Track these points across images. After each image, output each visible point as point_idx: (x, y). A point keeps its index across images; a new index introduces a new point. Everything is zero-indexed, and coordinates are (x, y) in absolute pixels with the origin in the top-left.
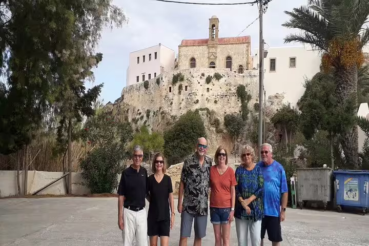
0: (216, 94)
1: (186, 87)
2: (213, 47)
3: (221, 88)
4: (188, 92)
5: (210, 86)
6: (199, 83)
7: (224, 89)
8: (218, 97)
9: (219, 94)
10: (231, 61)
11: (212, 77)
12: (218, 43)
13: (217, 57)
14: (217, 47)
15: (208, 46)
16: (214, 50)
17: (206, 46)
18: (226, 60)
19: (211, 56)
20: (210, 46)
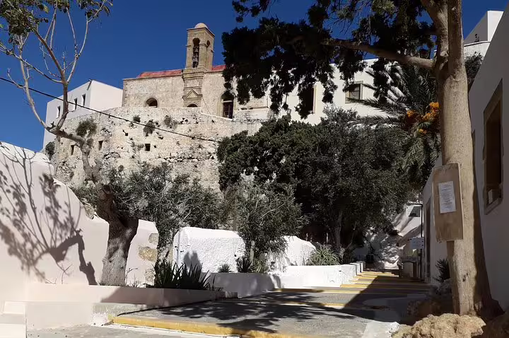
0: (165, 154)
1: (101, 143)
3: (178, 143)
4: (104, 151)
5: (152, 139)
6: (127, 135)
7: (186, 145)
8: (172, 160)
9: (174, 154)
10: (233, 103)
11: (157, 124)
12: (205, 71)
13: (201, 95)
14: (201, 78)
15: (183, 78)
16: (195, 83)
17: (181, 78)
18: (222, 101)
19: (189, 95)
20: (188, 76)
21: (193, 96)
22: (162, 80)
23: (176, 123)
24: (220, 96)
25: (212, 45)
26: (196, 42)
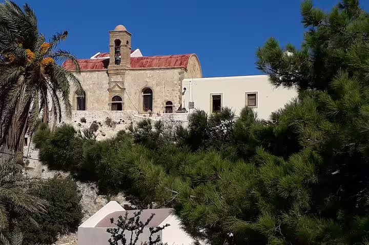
2: (117, 74)
10: (152, 95)
11: (100, 124)
12: (127, 68)
13: (125, 89)
14: (124, 74)
15: (107, 72)
16: (119, 78)
17: (105, 72)
18: (143, 94)
19: (114, 87)
20: (112, 72)
21: (117, 89)
22: (88, 74)
23: (115, 123)
24: (140, 90)
25: (130, 43)
26: (118, 42)
